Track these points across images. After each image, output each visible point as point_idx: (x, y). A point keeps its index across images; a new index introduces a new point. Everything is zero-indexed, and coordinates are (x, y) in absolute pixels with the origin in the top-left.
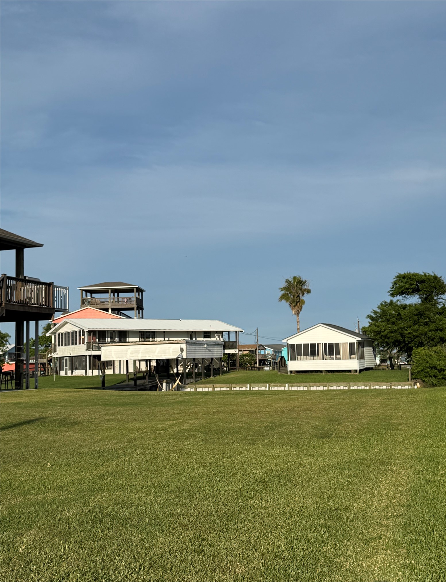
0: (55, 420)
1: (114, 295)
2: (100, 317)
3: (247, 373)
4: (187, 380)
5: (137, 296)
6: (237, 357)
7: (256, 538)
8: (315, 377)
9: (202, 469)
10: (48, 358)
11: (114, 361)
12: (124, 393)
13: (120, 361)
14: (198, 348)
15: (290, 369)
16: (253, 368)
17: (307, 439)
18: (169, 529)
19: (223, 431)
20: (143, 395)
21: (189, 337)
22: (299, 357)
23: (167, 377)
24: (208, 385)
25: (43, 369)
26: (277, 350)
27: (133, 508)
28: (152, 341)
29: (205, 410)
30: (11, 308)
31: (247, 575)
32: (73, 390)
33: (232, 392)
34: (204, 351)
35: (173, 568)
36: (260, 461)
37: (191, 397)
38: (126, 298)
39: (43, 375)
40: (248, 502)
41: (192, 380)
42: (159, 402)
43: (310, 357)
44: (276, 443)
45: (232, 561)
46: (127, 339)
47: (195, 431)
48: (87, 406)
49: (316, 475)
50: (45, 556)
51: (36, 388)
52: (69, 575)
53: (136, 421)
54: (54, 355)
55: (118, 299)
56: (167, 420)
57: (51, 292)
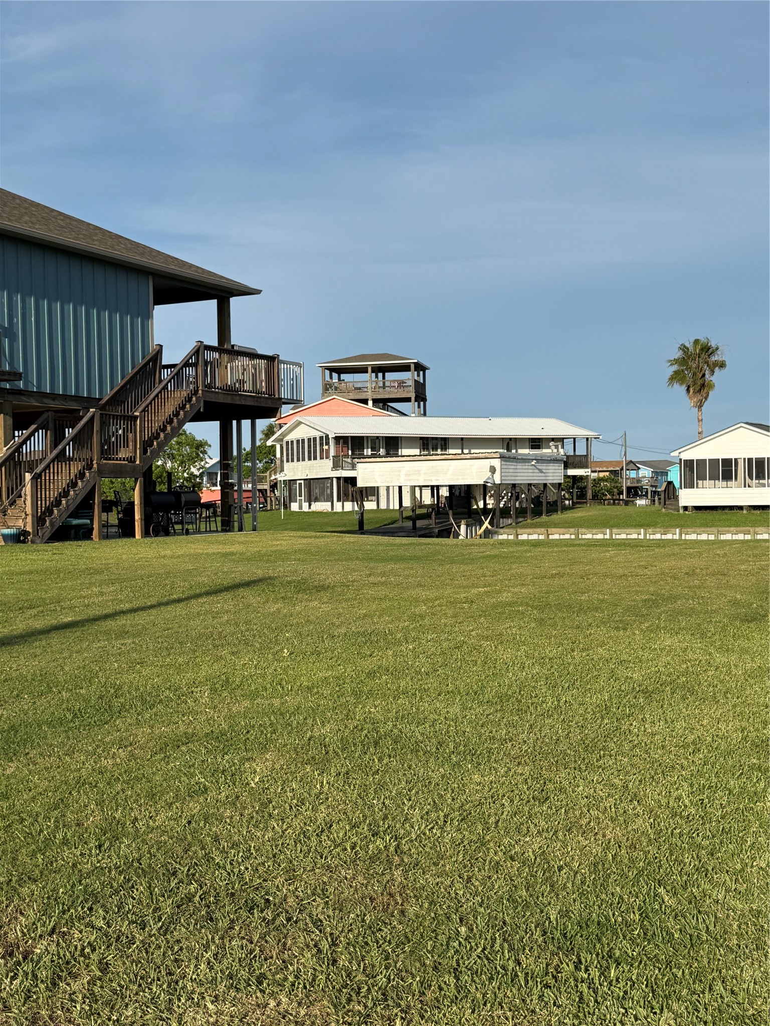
0: (289, 583)
1: (377, 377)
2: (353, 414)
3: (606, 510)
4: (501, 520)
5: (416, 378)
6: (587, 482)
7: (637, 783)
8: (729, 517)
9: (537, 669)
10: (271, 481)
11: (378, 487)
12: (398, 540)
13: (388, 488)
14: (521, 467)
15: (682, 503)
16: (616, 502)
17: (720, 622)
18: (489, 761)
19: (570, 606)
20: (429, 544)
21: (505, 446)
22: (700, 482)
23: (467, 516)
24: (538, 530)
25: (262, 500)
26: (660, 470)
27: (427, 725)
28: (441, 455)
29: (537, 571)
30: (212, 398)
31: (625, 841)
32: (314, 534)
33: (582, 542)
34: (531, 471)
35: (500, 824)
36: (637, 657)
37: (511, 549)
38: (397, 381)
39: (264, 509)
40: (620, 723)
41: (510, 521)
42: (457, 556)
43: (721, 483)
44: (665, 628)
45: (598, 818)
46: (400, 450)
47: (521, 605)
48: (338, 560)
49: (739, 684)
50: (291, 794)
51: (254, 530)
52: (331, 826)
53: (421, 586)
54: (280, 477)
55: (384, 383)
56: (474, 586)
57: (276, 371)
